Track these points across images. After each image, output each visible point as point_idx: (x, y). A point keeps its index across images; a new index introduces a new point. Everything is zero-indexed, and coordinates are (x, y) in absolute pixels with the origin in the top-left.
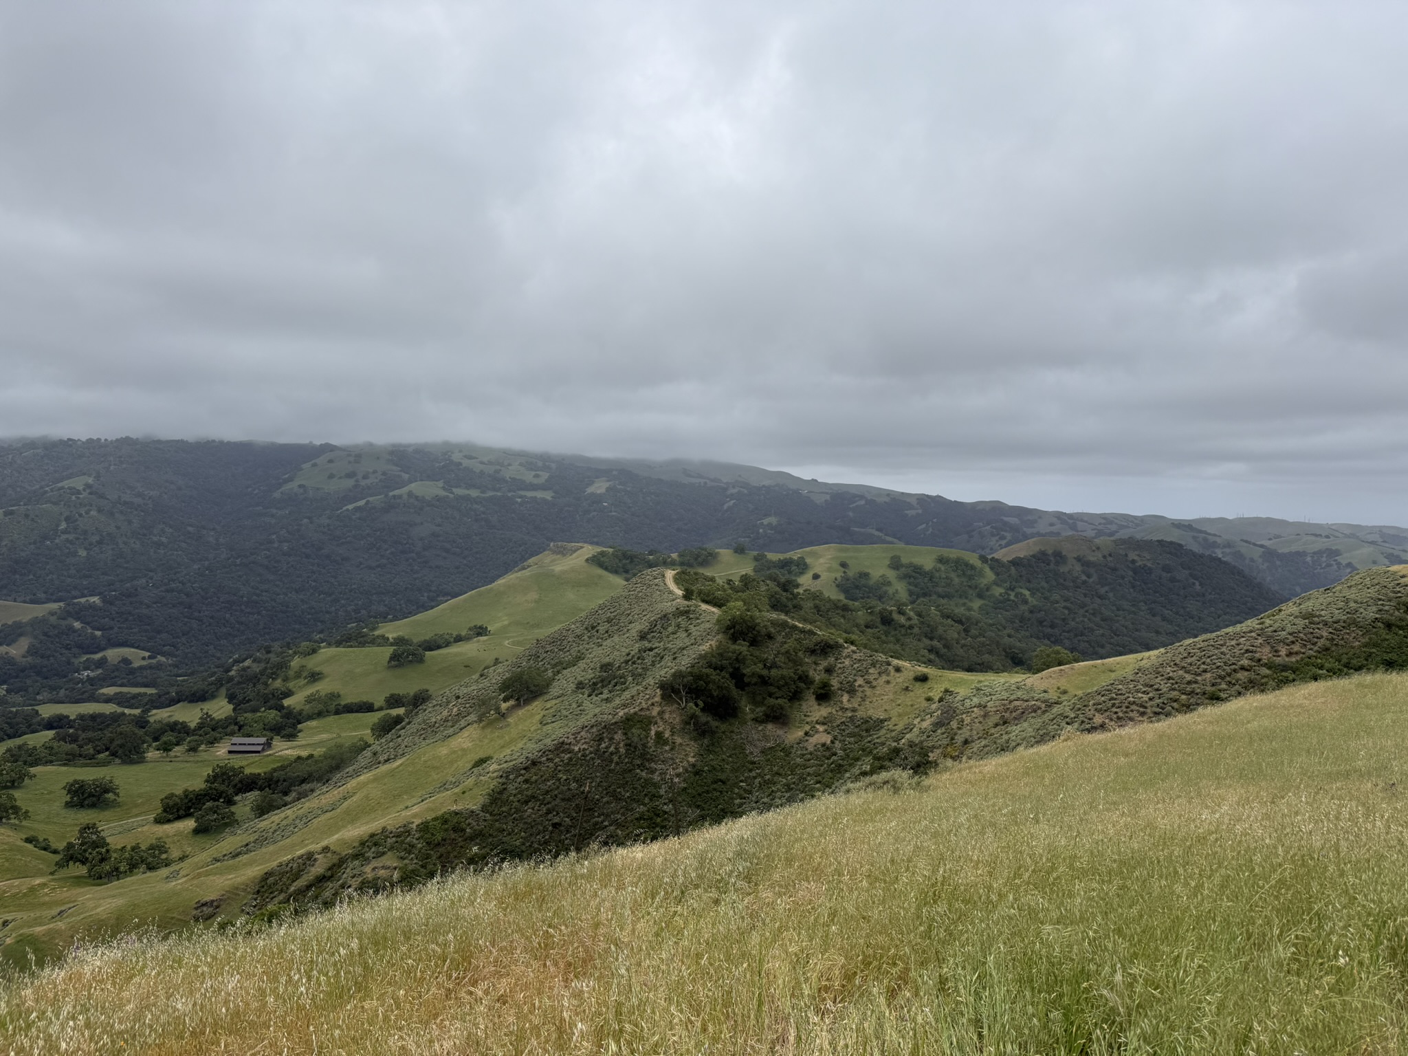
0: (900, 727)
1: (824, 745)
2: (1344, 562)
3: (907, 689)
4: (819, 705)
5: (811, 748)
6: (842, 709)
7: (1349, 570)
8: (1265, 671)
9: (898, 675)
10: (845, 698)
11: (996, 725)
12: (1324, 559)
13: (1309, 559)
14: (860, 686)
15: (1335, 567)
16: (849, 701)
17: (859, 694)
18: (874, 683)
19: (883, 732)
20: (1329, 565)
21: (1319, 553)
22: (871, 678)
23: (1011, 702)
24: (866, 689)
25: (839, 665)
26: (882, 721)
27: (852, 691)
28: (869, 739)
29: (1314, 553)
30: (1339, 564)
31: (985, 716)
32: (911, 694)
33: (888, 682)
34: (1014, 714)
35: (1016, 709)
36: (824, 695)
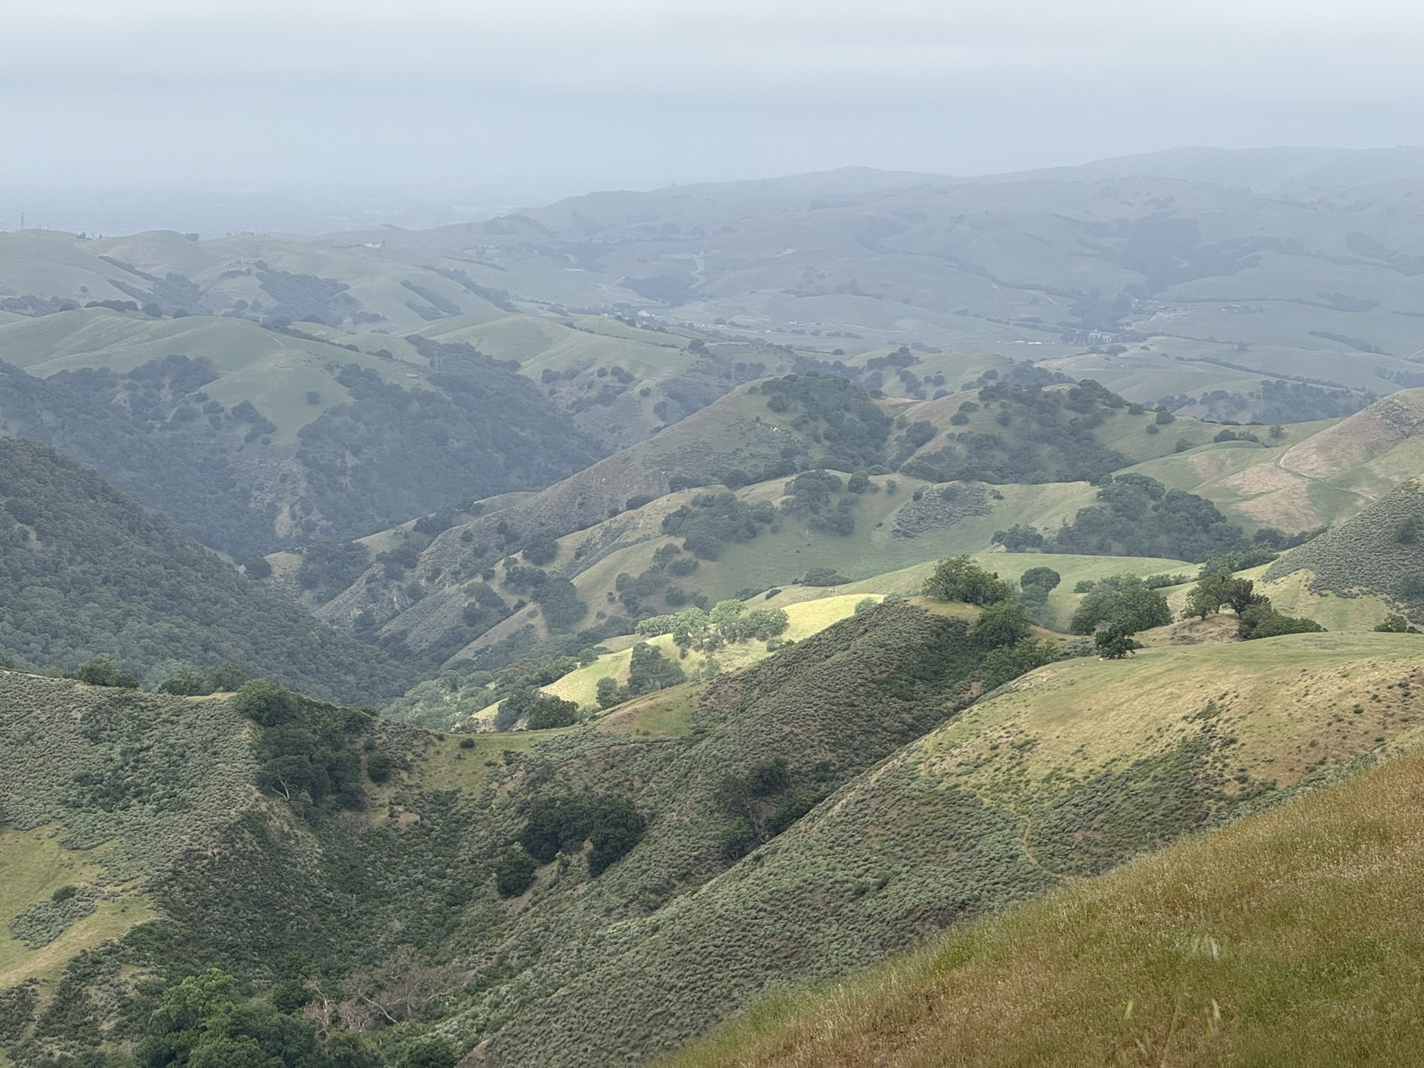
0: (478, 796)
1: (416, 823)
2: (229, 405)
3: (459, 757)
4: (379, 786)
5: (405, 829)
6: (407, 786)
7: (243, 430)
8: (873, 685)
9: (443, 744)
10: (404, 775)
11: (604, 771)
12: (166, 395)
13: (122, 396)
14: (412, 760)
15: (204, 421)
16: (409, 777)
17: (416, 769)
18: (425, 756)
19: (461, 804)
20: (186, 416)
21: (148, 374)
22: (419, 751)
23: (608, 748)
24: (419, 763)
25: (378, 741)
26: (454, 793)
27: (407, 768)
28: (453, 811)
29: (136, 375)
30: (215, 409)
31: (589, 764)
32: (466, 761)
33: (438, 753)
34: (618, 758)
35: (617, 753)
36: (380, 775)
